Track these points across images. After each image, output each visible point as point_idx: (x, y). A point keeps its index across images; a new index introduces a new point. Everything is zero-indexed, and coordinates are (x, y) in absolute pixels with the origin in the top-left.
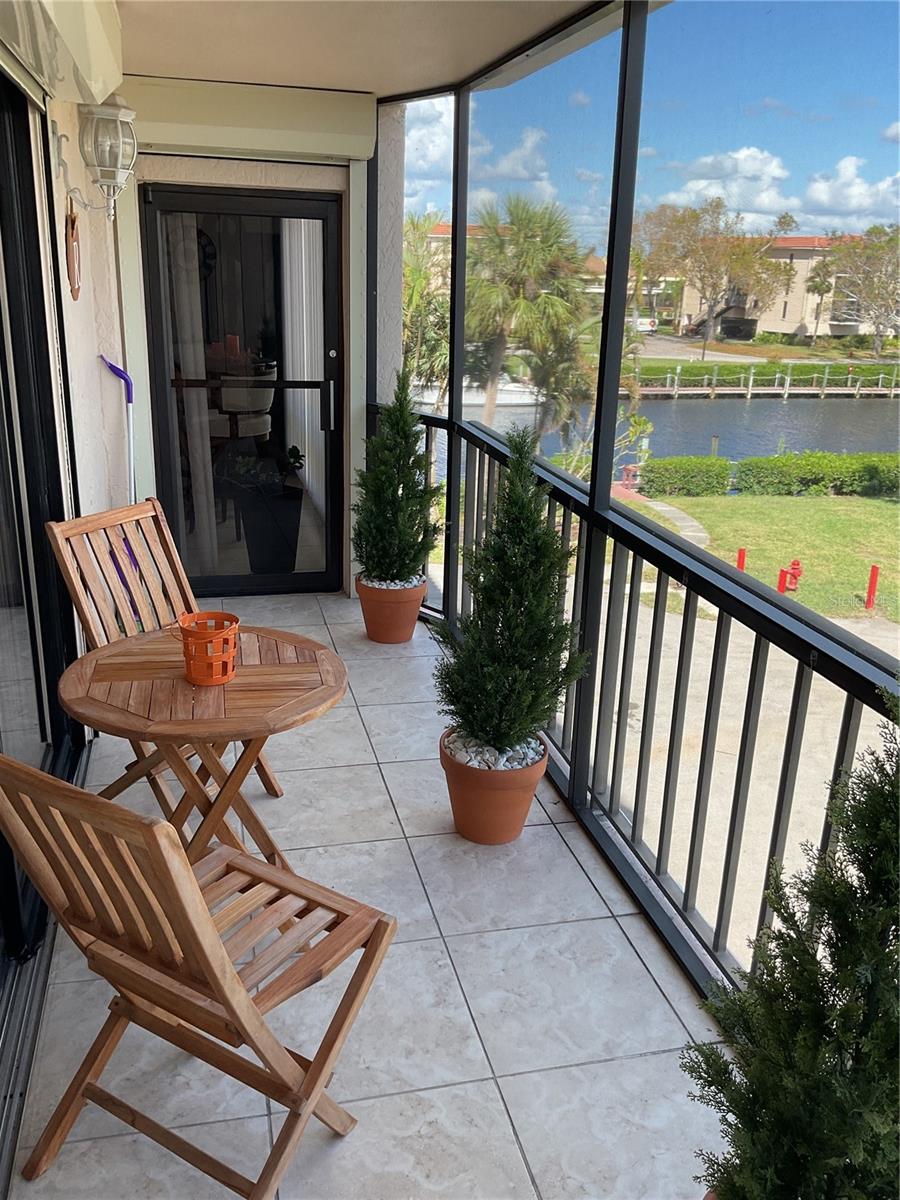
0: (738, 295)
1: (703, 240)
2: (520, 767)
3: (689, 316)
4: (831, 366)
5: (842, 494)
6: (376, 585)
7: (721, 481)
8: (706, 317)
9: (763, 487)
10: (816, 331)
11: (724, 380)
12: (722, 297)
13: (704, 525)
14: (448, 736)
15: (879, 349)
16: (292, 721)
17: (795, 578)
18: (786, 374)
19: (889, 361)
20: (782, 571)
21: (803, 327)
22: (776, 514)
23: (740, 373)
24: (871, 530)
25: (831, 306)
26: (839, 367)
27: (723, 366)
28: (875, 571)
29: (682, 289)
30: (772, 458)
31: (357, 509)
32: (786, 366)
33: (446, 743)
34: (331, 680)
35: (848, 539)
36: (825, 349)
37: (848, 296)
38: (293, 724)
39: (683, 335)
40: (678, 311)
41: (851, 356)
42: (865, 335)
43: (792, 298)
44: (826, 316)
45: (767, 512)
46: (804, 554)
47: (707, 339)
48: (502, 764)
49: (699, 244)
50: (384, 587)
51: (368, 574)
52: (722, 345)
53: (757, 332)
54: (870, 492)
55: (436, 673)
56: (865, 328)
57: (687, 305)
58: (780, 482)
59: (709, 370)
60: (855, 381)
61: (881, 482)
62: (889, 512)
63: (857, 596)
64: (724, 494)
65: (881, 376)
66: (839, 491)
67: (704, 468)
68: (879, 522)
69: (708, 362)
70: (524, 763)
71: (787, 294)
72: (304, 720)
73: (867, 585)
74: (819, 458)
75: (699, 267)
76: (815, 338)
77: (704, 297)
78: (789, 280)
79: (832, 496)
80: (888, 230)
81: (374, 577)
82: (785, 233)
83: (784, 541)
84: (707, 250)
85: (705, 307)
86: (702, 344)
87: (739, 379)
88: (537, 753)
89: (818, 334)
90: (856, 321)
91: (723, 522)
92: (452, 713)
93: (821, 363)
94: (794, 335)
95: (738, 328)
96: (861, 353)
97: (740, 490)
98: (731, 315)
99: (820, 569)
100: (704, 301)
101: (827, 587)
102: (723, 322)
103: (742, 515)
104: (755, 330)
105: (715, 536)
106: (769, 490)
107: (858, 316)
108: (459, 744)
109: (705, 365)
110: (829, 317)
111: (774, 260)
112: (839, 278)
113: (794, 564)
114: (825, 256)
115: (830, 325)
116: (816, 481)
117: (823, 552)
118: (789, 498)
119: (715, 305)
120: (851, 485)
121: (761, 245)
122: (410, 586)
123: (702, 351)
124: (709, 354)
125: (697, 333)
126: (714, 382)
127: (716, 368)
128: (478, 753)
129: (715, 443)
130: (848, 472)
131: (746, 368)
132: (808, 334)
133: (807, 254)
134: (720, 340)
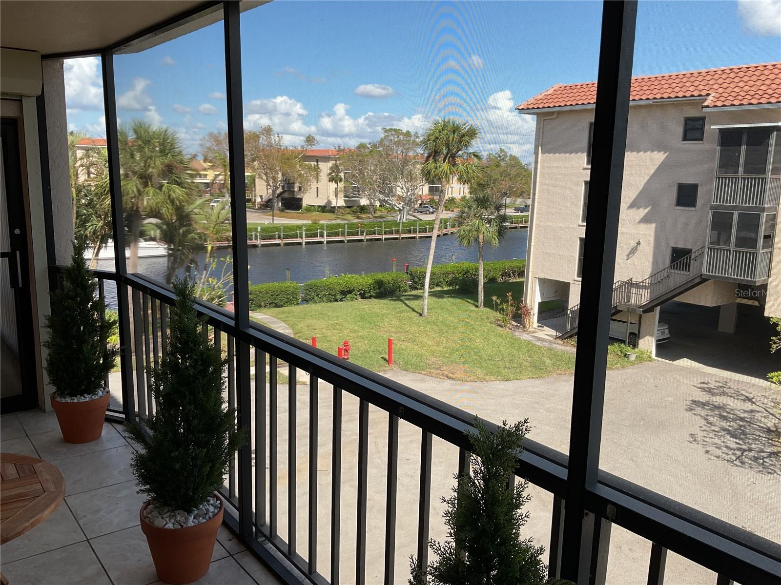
0: (289, 184)
1: (263, 150)
2: (205, 520)
3: (261, 197)
4: (348, 224)
5: (365, 298)
6: (69, 400)
7: (295, 296)
8: (271, 197)
9: (320, 298)
10: (337, 204)
11: (288, 235)
12: (279, 185)
13: (288, 325)
14: (146, 508)
15: (373, 213)
16: (22, 528)
17: (347, 352)
18: (324, 230)
19: (379, 220)
20: (339, 348)
21: (329, 202)
22: (330, 314)
23: (297, 230)
24: (384, 318)
25: (343, 189)
26: (352, 224)
27: (286, 226)
28: (390, 341)
29: (254, 180)
30: (323, 280)
31: (48, 345)
32: (323, 225)
33: (145, 514)
34: (52, 488)
35: (373, 325)
36: (343, 214)
37: (352, 183)
38: (23, 530)
39: (258, 207)
40: (254, 193)
41: (358, 218)
42: (364, 205)
43: (320, 185)
44: (341, 195)
45: (325, 313)
46: (350, 336)
47: (274, 211)
48: (191, 522)
49: (261, 153)
50: (76, 401)
51: (61, 392)
52: (283, 214)
53: (303, 206)
54: (381, 296)
55: (133, 463)
56: (364, 202)
57: (259, 190)
58: (329, 294)
59: (277, 229)
60: (362, 232)
61: (385, 289)
62: (392, 306)
63: (383, 358)
64: (298, 304)
65: (376, 228)
66: (363, 297)
67: (283, 289)
68: (388, 312)
69: (276, 224)
70: (207, 517)
71: (318, 182)
72: (33, 525)
73: (387, 351)
74: (350, 278)
75: (263, 167)
76: (337, 208)
77: (268, 185)
78: (317, 174)
79: (360, 300)
80: (369, 146)
81: (67, 395)
82: (311, 147)
83: (337, 329)
84: (267, 157)
85: (270, 191)
86: (271, 213)
87: (297, 234)
88: (215, 507)
89: (338, 205)
90: (358, 197)
91: (300, 321)
92: (148, 491)
93: (342, 222)
94: (325, 207)
95: (292, 203)
96: (363, 216)
97: (307, 301)
98: (286, 195)
99: (360, 344)
100: (269, 187)
101: (365, 354)
102: (282, 199)
103: (311, 316)
104: (302, 204)
105: (296, 331)
106: (324, 299)
107: (359, 194)
108: (155, 513)
109: (275, 226)
110: (343, 195)
111: (307, 163)
112: (346, 173)
113: (345, 343)
114: (336, 161)
115: (344, 200)
116: (350, 292)
117: (360, 334)
118: (336, 303)
119: (276, 190)
120: (369, 292)
121: (299, 154)
122: (97, 397)
123: (272, 217)
124: (276, 220)
125: (267, 207)
126: (282, 236)
127: (282, 227)
128: (171, 517)
129: (288, 273)
130: (366, 285)
131: (300, 227)
132: (332, 206)
133: (326, 159)
134: (282, 211)
